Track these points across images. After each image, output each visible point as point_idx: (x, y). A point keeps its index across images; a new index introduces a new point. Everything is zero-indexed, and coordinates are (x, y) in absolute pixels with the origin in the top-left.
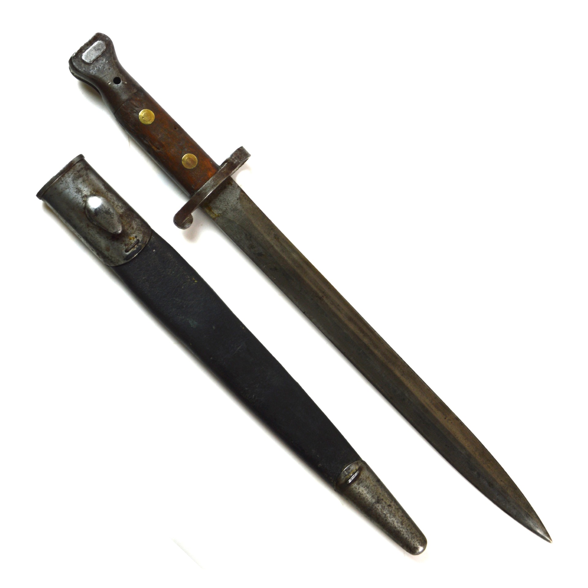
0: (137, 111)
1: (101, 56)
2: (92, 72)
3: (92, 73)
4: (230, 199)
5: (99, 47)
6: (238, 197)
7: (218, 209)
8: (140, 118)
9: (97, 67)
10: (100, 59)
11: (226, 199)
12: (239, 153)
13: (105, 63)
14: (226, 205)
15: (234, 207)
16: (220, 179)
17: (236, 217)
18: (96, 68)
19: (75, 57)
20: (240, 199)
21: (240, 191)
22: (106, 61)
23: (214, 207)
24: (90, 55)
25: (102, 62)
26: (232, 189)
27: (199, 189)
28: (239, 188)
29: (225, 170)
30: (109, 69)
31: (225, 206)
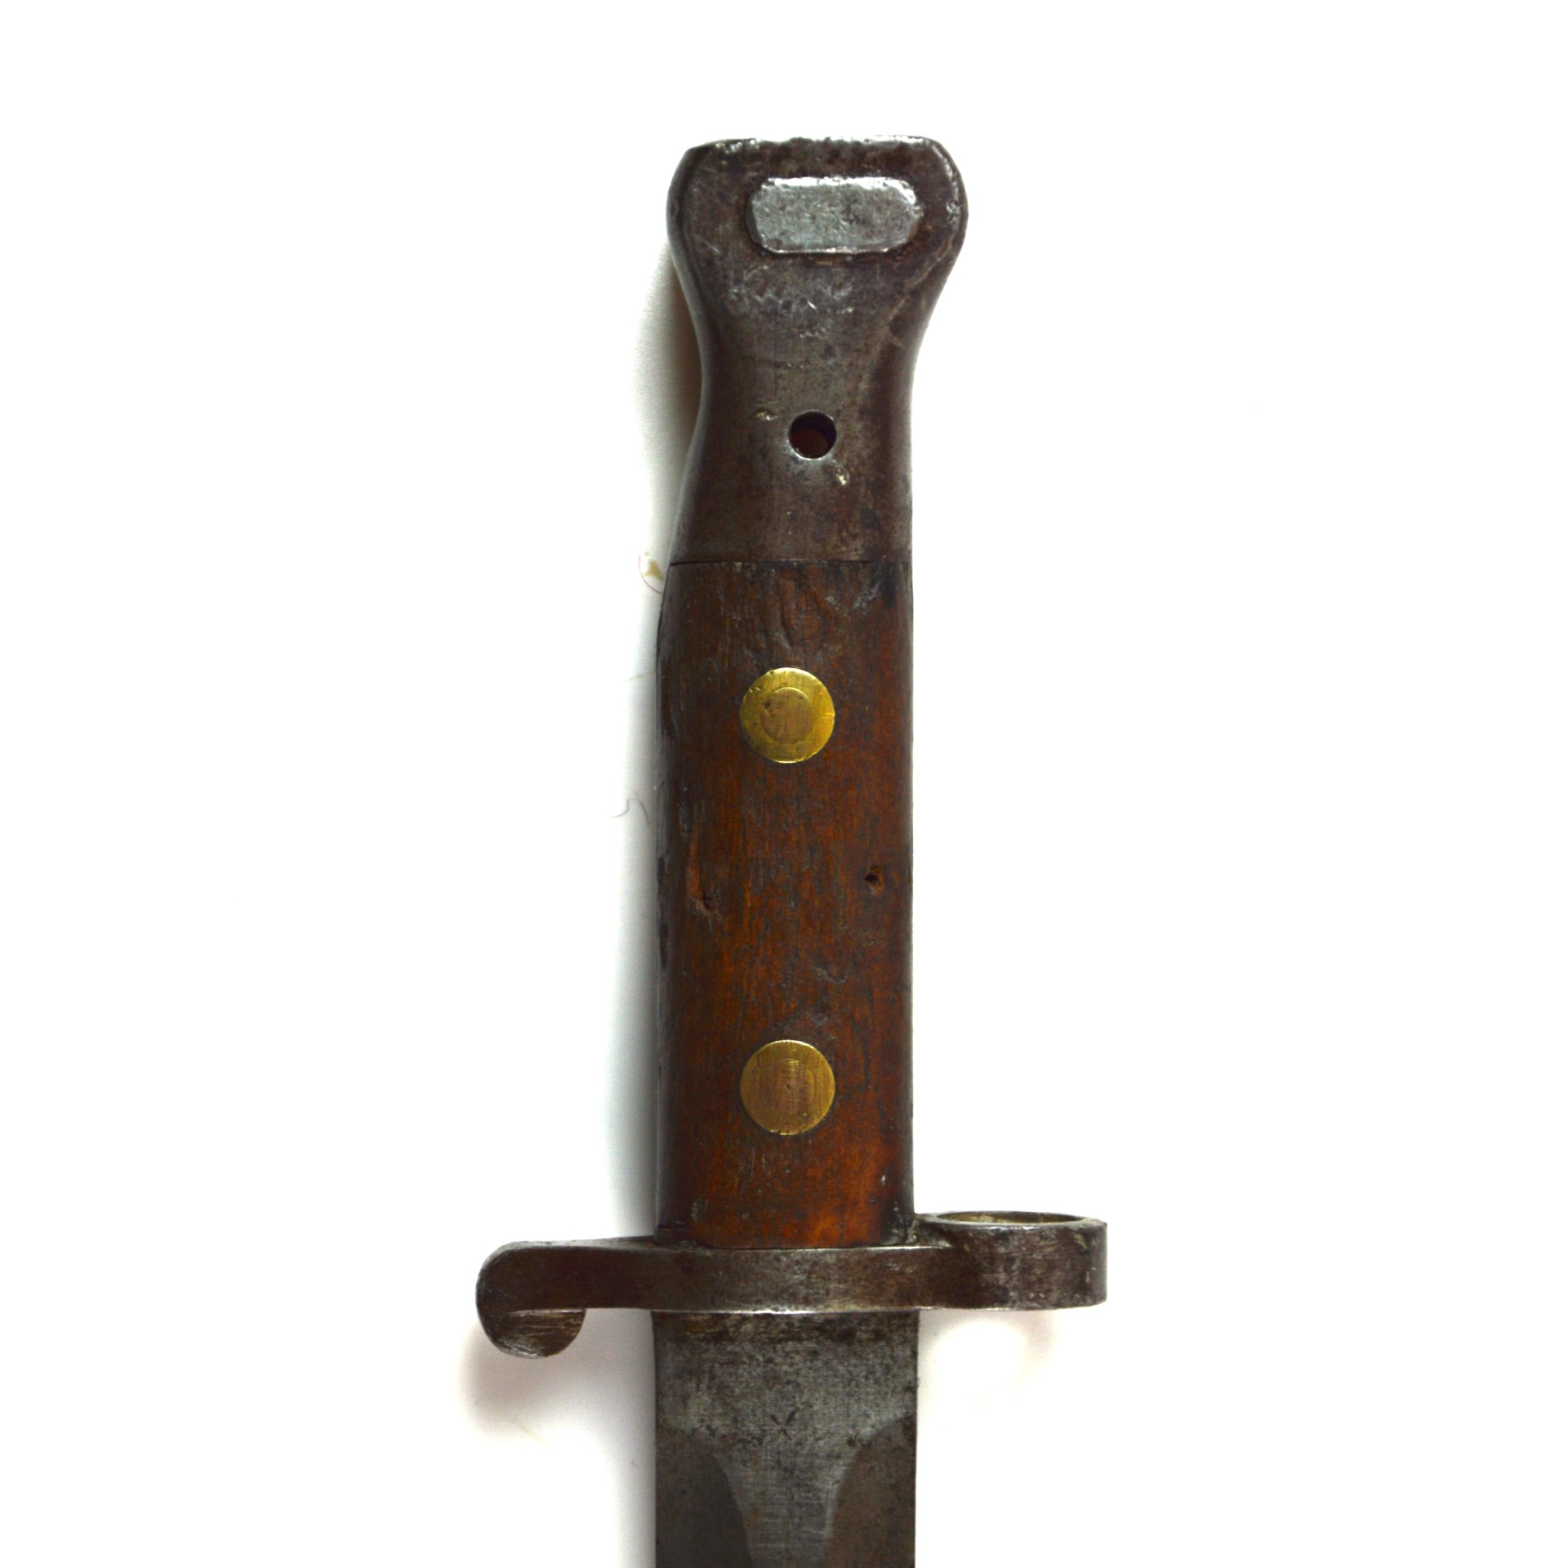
0: (772, 645)
1: (846, 264)
2: (737, 295)
3: (732, 302)
4: (815, 1408)
5: (875, 215)
6: (866, 1431)
7: (725, 1404)
8: (757, 694)
9: (778, 294)
10: (827, 268)
11: (802, 1393)
12: (1048, 1250)
13: (835, 307)
14: (774, 1418)
15: (799, 1460)
16: (845, 1293)
17: (771, 1515)
18: (770, 294)
19: (724, 163)
20: (865, 1450)
21: (900, 1413)
22: (848, 301)
23: (713, 1378)
24: (798, 214)
25: (828, 291)
26: (871, 1372)
27: (710, 1247)
28: (908, 1396)
29: (909, 1270)
30: (828, 351)
31: (768, 1421)
